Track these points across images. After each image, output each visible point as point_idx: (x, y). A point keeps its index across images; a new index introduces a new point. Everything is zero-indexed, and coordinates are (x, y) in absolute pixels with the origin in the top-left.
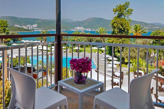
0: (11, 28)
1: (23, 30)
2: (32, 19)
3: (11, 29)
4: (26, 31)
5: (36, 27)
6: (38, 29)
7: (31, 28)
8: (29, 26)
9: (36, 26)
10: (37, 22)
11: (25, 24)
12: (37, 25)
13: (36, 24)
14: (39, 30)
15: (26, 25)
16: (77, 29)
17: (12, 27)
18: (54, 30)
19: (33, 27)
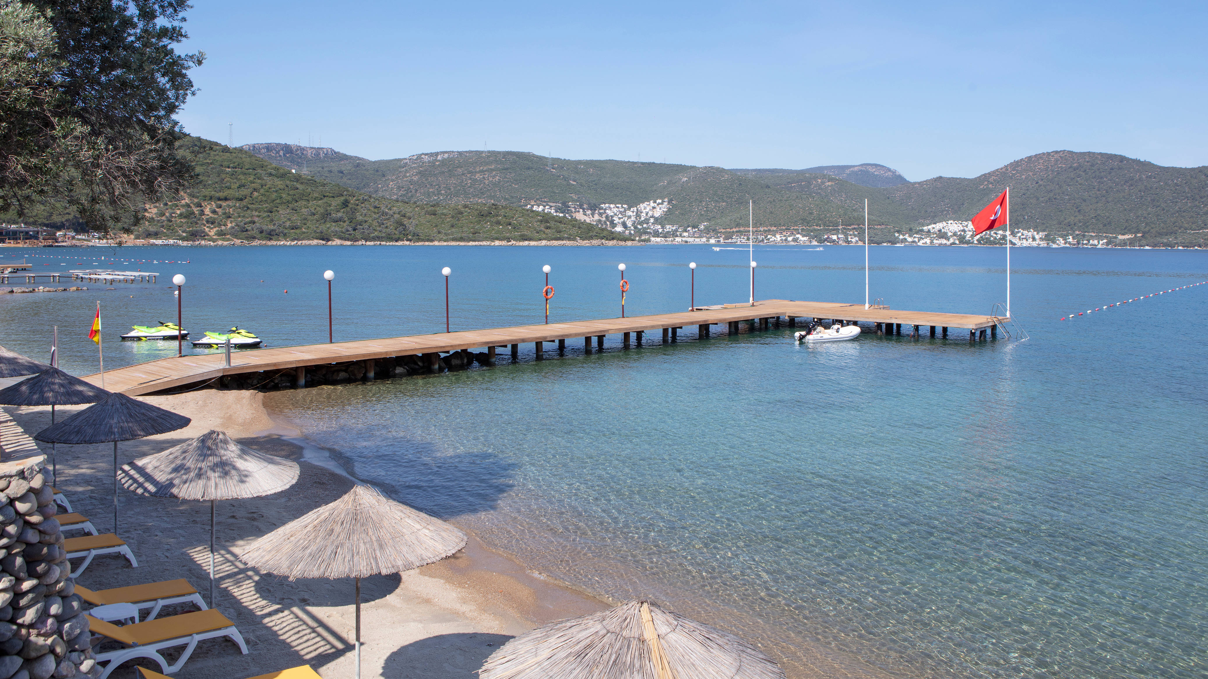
0: (494, 220)
1: (574, 231)
2: (633, 167)
3: (498, 223)
4: (591, 238)
5: (657, 220)
6: (674, 234)
7: (629, 224)
8: (612, 210)
9: (658, 213)
10: (664, 187)
11: (593, 201)
12: (665, 207)
13: (662, 198)
14: (678, 239)
15: (594, 208)
16: (942, 235)
17: (502, 212)
18: (778, 237)
19: (638, 215)
